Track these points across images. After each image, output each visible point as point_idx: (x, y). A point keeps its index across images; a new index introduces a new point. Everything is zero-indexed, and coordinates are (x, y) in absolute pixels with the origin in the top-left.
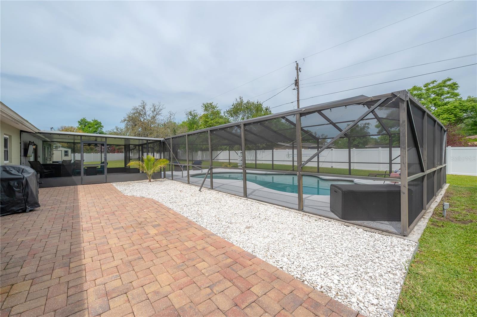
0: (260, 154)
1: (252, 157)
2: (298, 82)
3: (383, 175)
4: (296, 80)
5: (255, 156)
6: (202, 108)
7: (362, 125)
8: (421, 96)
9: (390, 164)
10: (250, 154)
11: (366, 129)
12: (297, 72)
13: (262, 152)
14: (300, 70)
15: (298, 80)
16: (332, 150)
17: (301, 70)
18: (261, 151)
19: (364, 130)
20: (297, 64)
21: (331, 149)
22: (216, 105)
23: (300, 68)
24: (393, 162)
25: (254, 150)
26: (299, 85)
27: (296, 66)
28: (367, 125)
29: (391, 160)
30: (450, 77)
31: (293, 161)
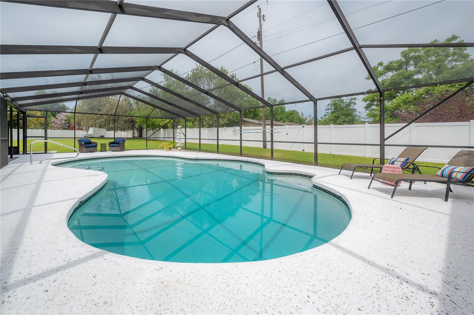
0: (221, 133)
1: (213, 136)
2: (261, 34)
3: (367, 167)
4: (259, 32)
5: (216, 135)
6: (162, 76)
7: (348, 101)
8: (420, 59)
9: (382, 146)
10: (211, 132)
11: (352, 105)
12: (260, 20)
13: (223, 130)
14: (263, 17)
15: (261, 31)
16: (303, 127)
17: (265, 18)
18: (223, 128)
19: (350, 107)
20: (260, 9)
21: (303, 125)
22: (176, 72)
23: (263, 15)
24: (386, 142)
25: (216, 127)
26: (262, 39)
27: (258, 12)
28: (353, 101)
29: (383, 139)
30: (457, 35)
31: (265, 141)
